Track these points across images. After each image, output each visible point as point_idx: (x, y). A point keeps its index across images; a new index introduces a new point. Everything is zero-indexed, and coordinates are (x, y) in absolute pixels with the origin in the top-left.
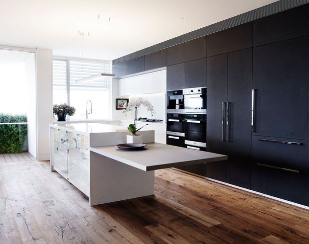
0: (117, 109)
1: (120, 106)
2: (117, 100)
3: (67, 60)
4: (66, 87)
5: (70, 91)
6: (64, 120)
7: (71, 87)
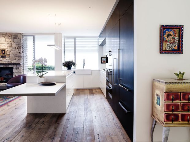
0: (102, 63)
1: (104, 61)
2: (102, 58)
3: (75, 38)
4: (74, 52)
5: (76, 54)
6: (71, 69)
7: (76, 52)
